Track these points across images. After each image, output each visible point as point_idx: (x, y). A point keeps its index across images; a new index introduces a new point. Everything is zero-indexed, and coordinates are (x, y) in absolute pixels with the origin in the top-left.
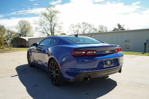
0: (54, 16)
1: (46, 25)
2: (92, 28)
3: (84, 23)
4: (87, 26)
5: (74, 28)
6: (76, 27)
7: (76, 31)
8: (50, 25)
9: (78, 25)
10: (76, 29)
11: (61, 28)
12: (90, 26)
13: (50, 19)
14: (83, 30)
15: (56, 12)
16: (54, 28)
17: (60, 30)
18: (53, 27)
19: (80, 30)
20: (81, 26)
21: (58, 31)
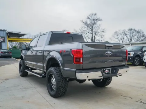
0: (94, 24)
1: (86, 34)
2: (142, 35)
3: (131, 30)
4: (135, 33)
5: (119, 36)
6: (121, 34)
7: (121, 39)
8: (91, 33)
9: (123, 32)
10: (120, 37)
11: (102, 36)
12: (138, 32)
13: (91, 28)
14: (129, 38)
15: (97, 20)
16: (95, 36)
17: (102, 39)
18: (93, 36)
19: (125, 38)
20: (127, 33)
21: (99, 39)
